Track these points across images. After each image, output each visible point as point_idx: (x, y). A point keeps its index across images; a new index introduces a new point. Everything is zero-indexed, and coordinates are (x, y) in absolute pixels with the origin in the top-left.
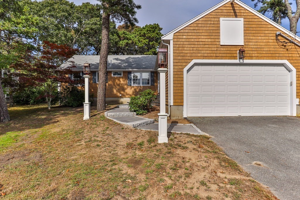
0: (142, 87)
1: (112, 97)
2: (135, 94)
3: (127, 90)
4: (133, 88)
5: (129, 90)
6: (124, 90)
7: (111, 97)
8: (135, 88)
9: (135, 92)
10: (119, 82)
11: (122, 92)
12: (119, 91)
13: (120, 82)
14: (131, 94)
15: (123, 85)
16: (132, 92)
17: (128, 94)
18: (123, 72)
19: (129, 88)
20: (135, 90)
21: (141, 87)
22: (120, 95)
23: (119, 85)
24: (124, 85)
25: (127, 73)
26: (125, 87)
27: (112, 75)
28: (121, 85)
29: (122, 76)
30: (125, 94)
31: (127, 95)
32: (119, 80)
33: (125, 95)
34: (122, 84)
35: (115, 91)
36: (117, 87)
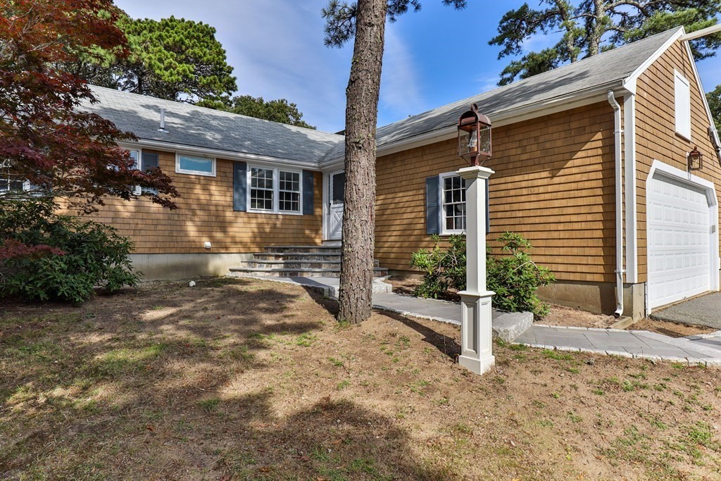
0: (281, 217)
1: (173, 250)
2: (258, 240)
3: (235, 225)
4: (254, 221)
5: (242, 225)
6: (223, 226)
7: (169, 251)
8: (260, 220)
9: (260, 232)
10: (208, 197)
11: (219, 235)
12: (206, 228)
13: (211, 195)
14: (247, 240)
15: (220, 208)
16: (250, 234)
17: (238, 240)
18: (218, 160)
19: (240, 220)
20: (260, 226)
21: (277, 219)
22: (208, 244)
23: (204, 207)
24: (225, 208)
25: (231, 166)
26: (229, 214)
27: (178, 165)
28: (213, 208)
29: (214, 174)
30: (229, 240)
31: (235, 243)
32: (205, 188)
33: (228, 245)
34: (216, 205)
35: (191, 229)
36: (198, 212)
